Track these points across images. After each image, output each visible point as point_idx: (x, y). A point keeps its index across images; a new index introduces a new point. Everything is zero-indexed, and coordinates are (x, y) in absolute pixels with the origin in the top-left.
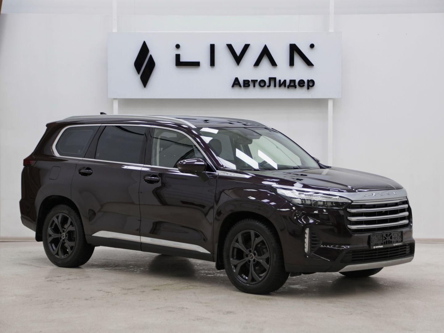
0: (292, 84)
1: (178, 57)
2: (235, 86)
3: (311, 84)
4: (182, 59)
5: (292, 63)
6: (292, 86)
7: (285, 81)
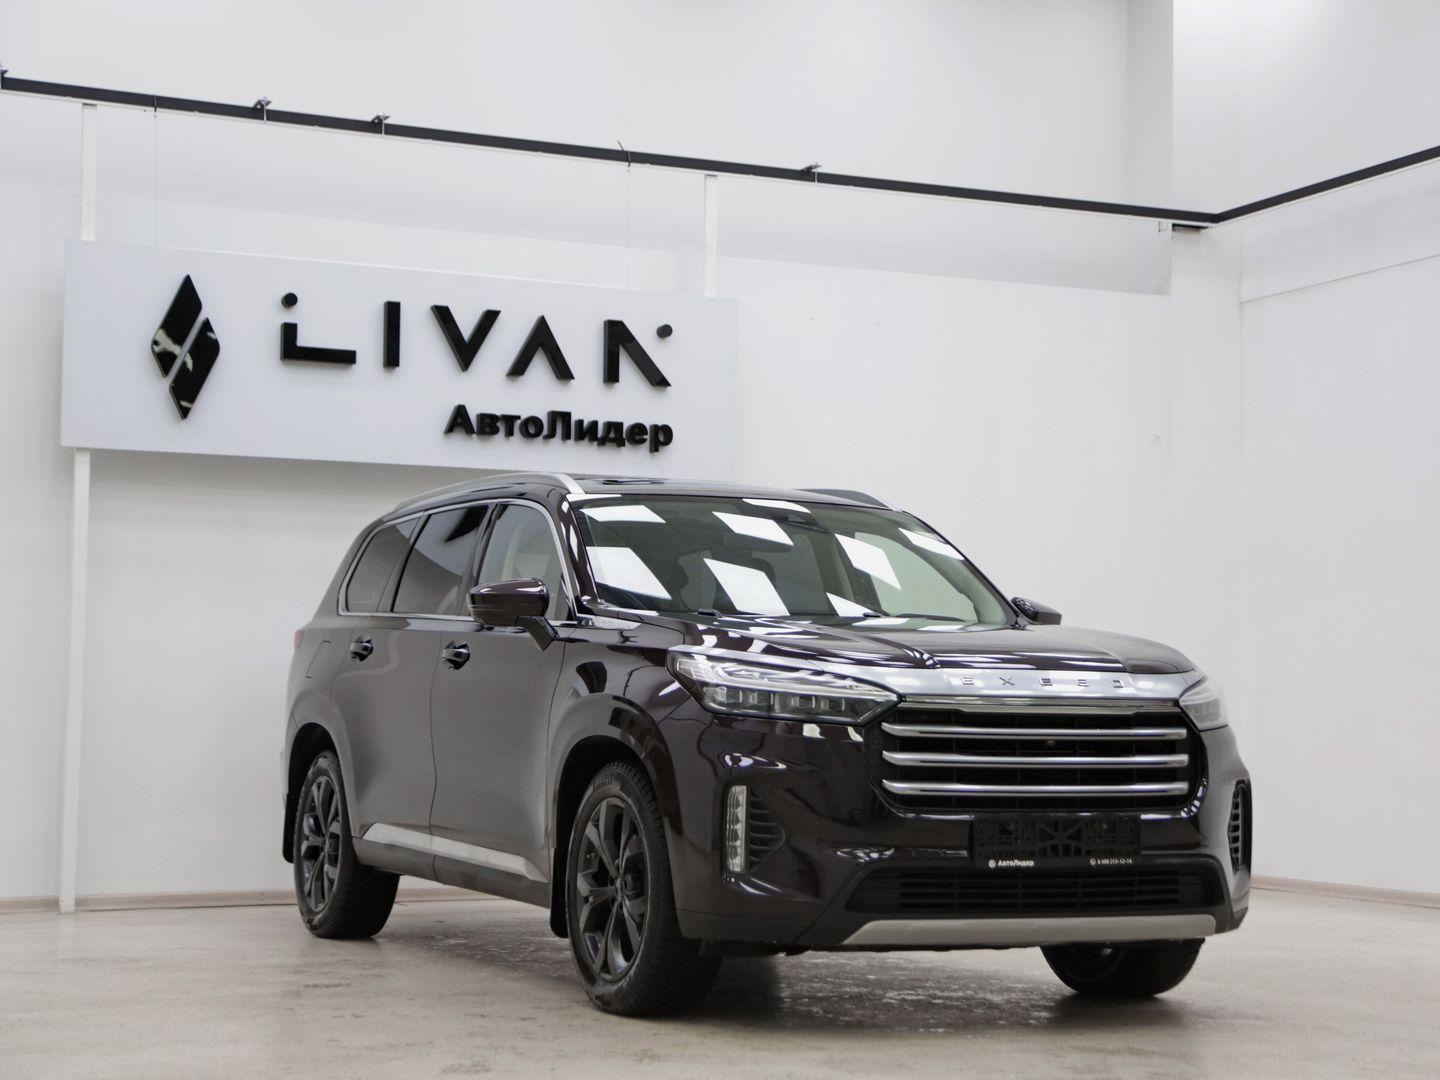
0: (615, 435)
1: (289, 331)
2: (456, 429)
3: (660, 437)
4: (304, 340)
5: (611, 375)
6: (612, 441)
7: (594, 424)
